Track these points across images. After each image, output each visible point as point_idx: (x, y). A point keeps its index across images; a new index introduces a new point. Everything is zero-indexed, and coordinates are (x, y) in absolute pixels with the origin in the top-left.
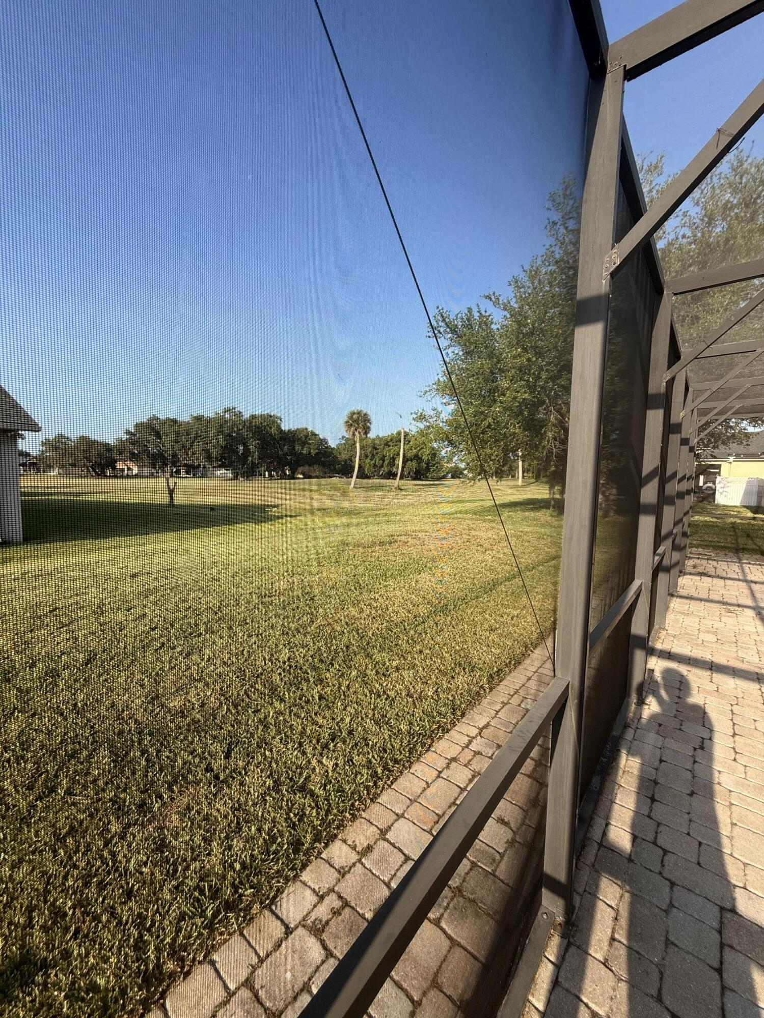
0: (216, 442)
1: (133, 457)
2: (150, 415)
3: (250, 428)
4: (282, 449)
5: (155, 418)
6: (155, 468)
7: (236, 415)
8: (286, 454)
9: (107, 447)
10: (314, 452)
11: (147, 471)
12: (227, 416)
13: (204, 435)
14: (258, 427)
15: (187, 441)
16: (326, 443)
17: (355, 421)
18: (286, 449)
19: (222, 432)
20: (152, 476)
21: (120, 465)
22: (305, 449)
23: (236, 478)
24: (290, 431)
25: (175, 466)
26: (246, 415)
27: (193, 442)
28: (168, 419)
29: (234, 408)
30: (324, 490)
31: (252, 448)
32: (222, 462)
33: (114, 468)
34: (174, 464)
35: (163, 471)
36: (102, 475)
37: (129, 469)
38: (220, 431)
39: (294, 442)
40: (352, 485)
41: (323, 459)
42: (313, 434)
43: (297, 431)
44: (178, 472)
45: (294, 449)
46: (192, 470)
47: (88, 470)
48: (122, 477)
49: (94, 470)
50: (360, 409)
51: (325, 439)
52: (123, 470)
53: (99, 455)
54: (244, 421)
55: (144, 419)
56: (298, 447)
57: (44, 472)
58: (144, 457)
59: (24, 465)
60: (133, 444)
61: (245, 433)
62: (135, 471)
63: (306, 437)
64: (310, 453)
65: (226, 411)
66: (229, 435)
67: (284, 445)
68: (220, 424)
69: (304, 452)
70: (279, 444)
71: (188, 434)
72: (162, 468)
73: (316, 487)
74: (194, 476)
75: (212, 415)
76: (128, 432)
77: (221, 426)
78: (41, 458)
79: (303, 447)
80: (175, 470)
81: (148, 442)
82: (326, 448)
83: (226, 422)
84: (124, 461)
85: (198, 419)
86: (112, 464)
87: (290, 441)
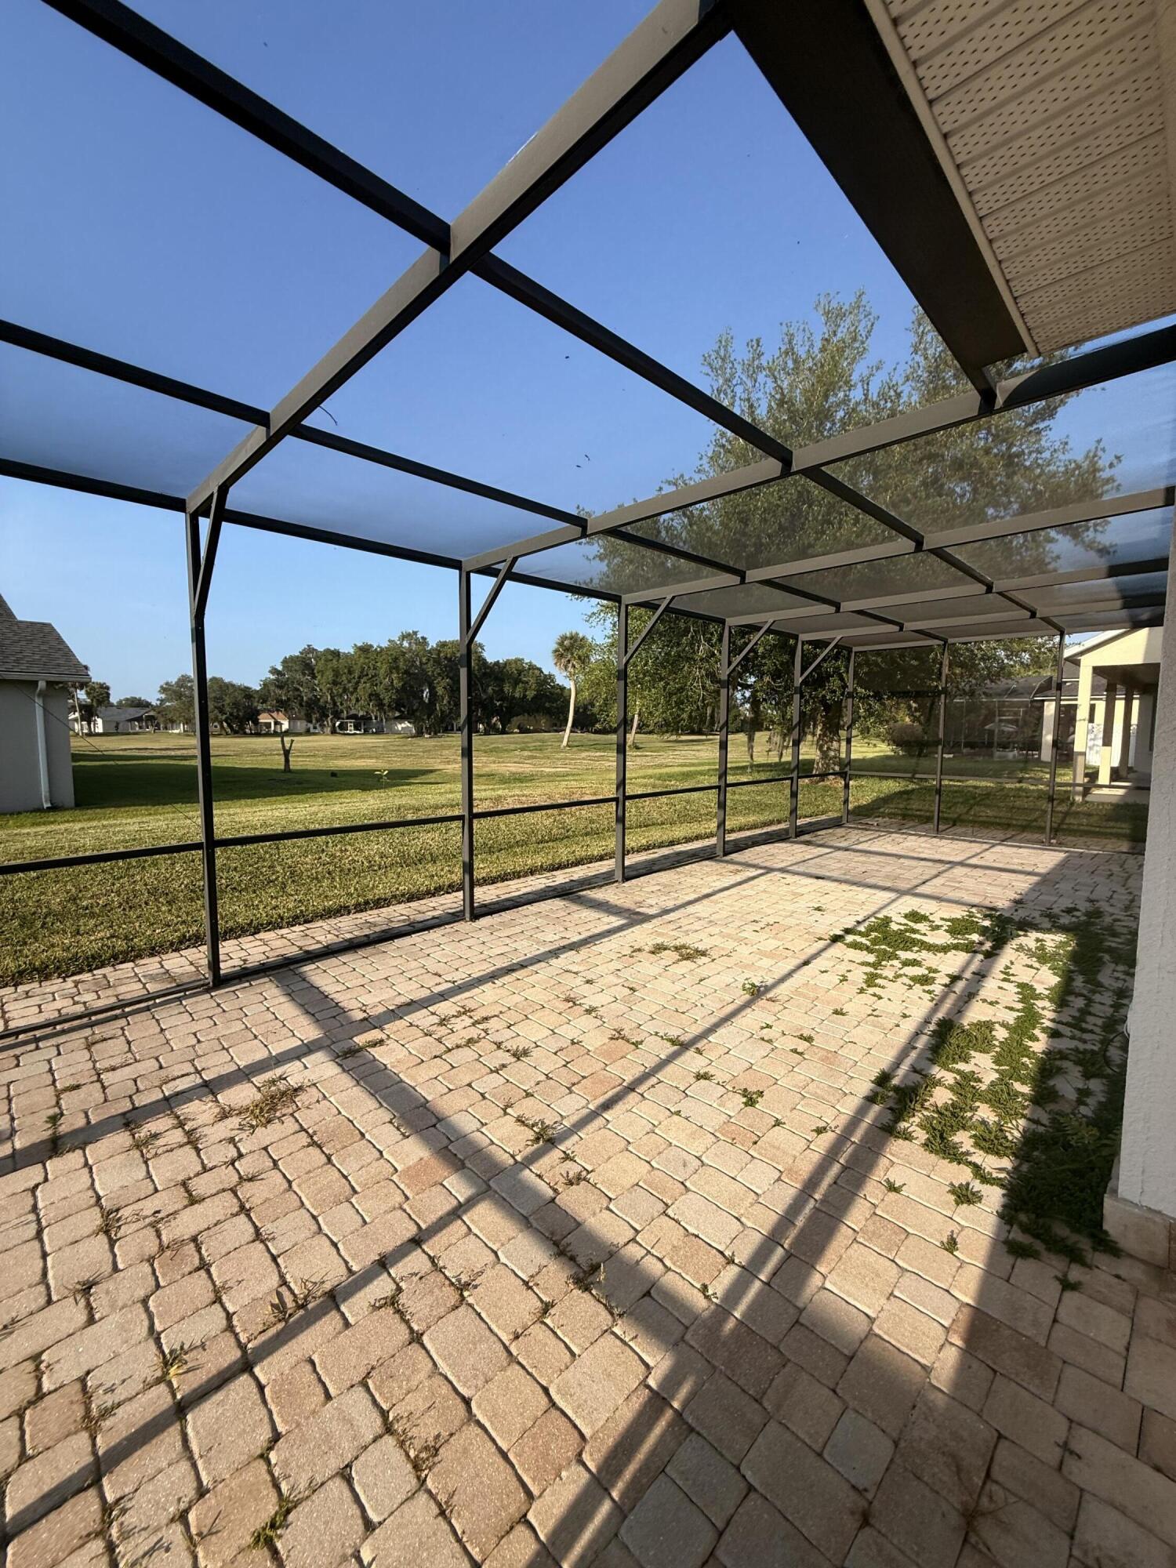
0: (388, 683)
1: (283, 705)
2: (303, 646)
3: (437, 662)
4: (485, 691)
5: (310, 650)
6: (311, 722)
7: (418, 643)
8: (491, 699)
9: (247, 693)
10: (530, 694)
11: (301, 725)
12: (406, 644)
13: (371, 672)
14: (449, 660)
15: (349, 682)
16: (553, 681)
17: (567, 649)
18: (490, 690)
19: (397, 668)
20: (308, 732)
21: (264, 718)
22: (518, 690)
23: (419, 734)
24: (497, 663)
25: (339, 719)
26: (432, 643)
27: (358, 683)
28: (328, 650)
29: (415, 633)
30: (523, 750)
31: (440, 691)
32: (400, 711)
33: (256, 722)
34: (337, 715)
35: (322, 726)
36: (240, 732)
37: (276, 723)
38: (394, 667)
39: (503, 680)
40: (565, 743)
41: (547, 705)
42: (532, 667)
43: (507, 663)
44: (343, 727)
45: (502, 691)
46: (363, 724)
47: (222, 727)
48: (268, 735)
49: (230, 726)
50: (574, 632)
51: (550, 675)
52: (268, 725)
53: (236, 704)
54: (430, 652)
55: (296, 651)
56: (507, 688)
57: (166, 728)
58: (295, 705)
59: (139, 719)
60: (280, 687)
61: (429, 668)
62: (285, 726)
63: (520, 672)
64: (525, 696)
65: (404, 637)
66: (406, 672)
67: (488, 686)
68: (394, 657)
69: (517, 695)
70: (482, 684)
71: (350, 672)
72: (320, 720)
73: (512, 747)
74: (366, 732)
75: (385, 644)
76: (274, 671)
77: (396, 660)
78: (160, 709)
79: (514, 688)
80: (338, 724)
81: (300, 684)
82: (553, 687)
83: (404, 653)
84: (269, 711)
85: (365, 650)
86: (253, 716)
87: (496, 679)
